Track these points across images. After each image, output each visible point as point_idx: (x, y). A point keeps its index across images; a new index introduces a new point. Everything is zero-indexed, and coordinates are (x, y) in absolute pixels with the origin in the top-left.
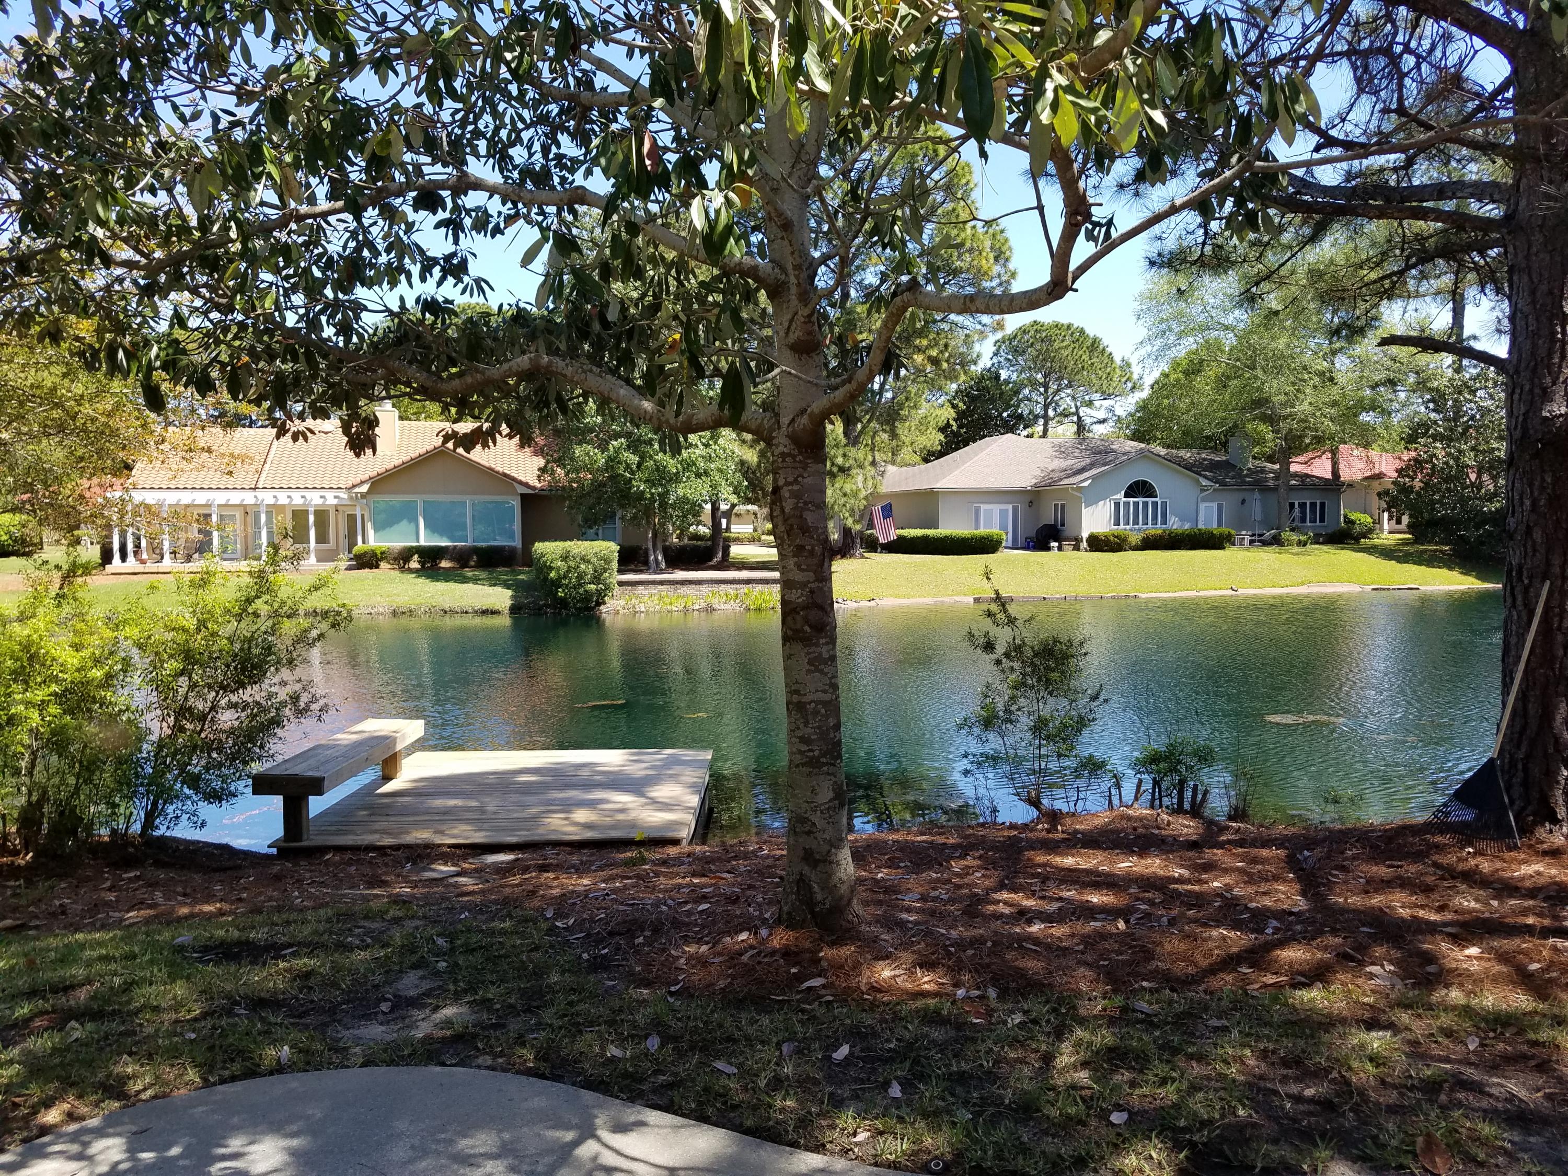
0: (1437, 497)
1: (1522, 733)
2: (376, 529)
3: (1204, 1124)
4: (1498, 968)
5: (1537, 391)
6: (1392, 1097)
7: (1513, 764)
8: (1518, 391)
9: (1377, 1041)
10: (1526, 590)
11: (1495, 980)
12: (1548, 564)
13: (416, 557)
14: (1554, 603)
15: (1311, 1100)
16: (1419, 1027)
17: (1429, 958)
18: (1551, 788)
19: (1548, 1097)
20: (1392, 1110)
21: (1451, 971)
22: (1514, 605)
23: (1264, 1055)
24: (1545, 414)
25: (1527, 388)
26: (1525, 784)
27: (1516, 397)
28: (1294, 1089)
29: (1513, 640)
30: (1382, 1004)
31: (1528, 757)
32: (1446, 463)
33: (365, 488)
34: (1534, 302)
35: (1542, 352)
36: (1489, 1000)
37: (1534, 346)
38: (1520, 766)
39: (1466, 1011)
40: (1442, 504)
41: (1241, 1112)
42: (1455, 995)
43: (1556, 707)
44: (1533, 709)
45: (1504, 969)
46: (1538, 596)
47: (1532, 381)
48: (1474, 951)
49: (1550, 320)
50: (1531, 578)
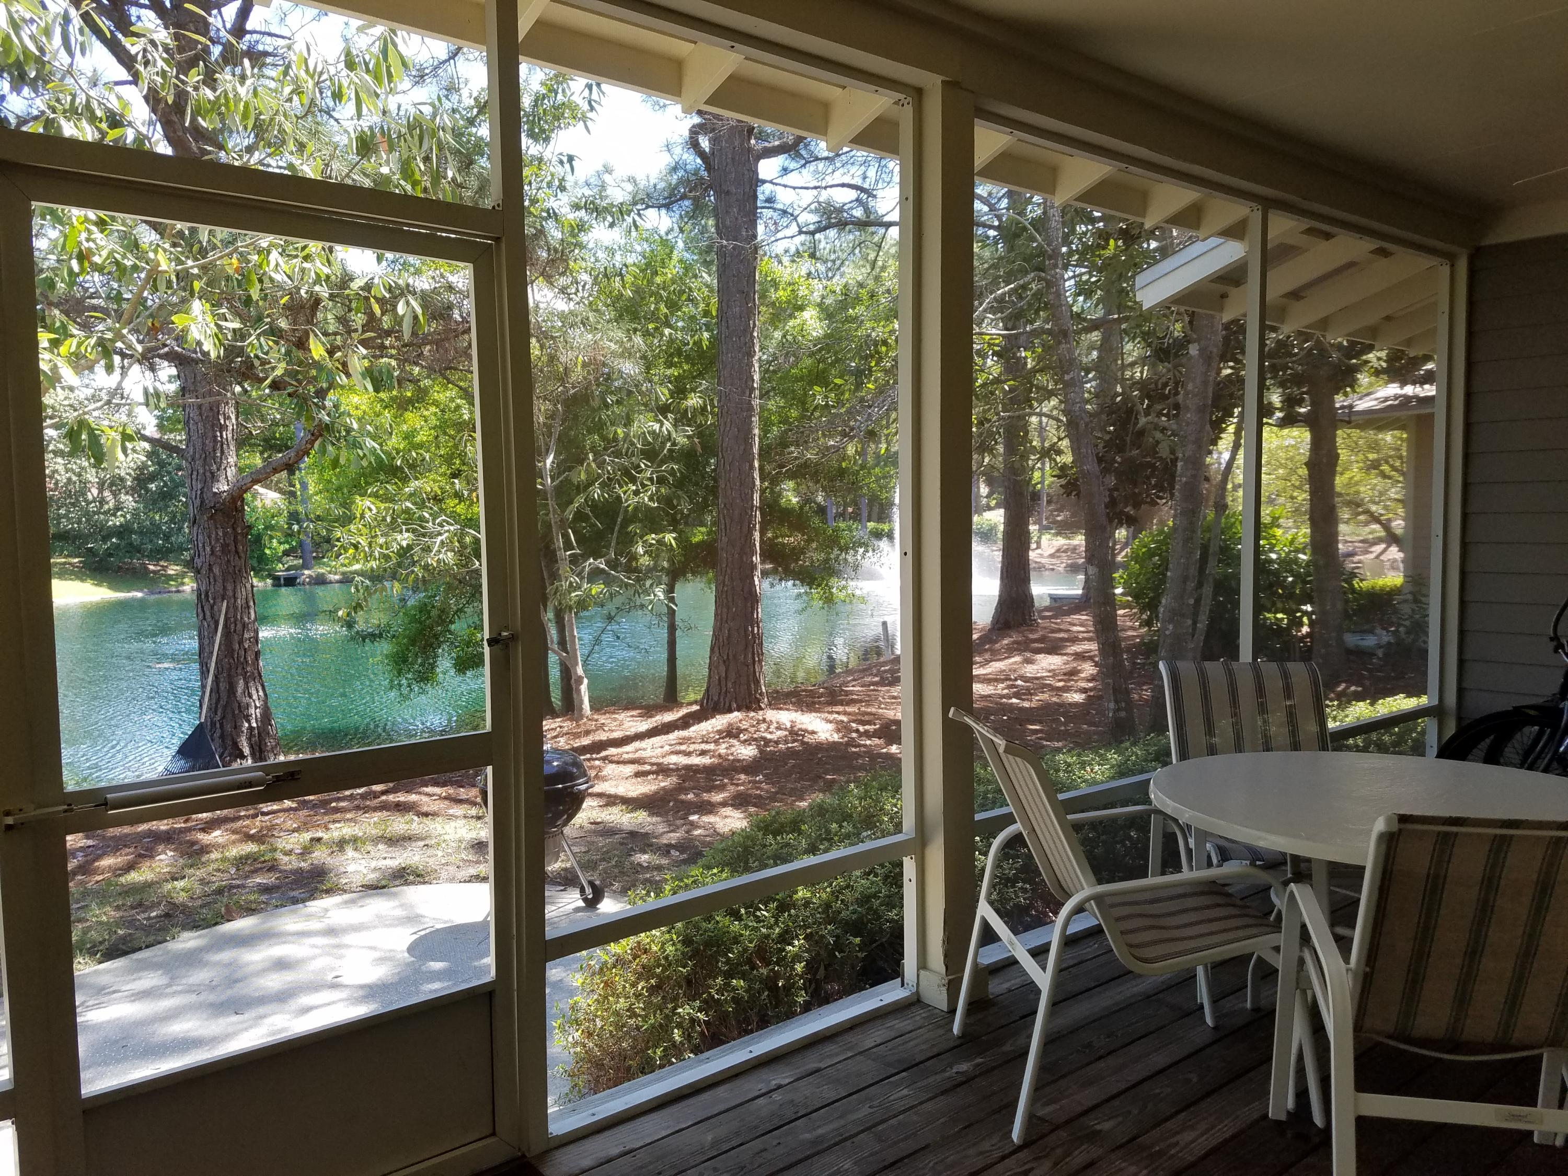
0: (62, 511)
1: (217, 704)
3: (101, 943)
4: (234, 837)
5: (208, 474)
6: (199, 902)
7: (213, 724)
8: (195, 473)
9: (180, 884)
10: (212, 607)
11: (234, 842)
12: (225, 588)
14: (231, 615)
15: (157, 917)
16: (201, 873)
17: (193, 843)
18: (239, 736)
19: (277, 879)
20: (202, 907)
21: (207, 846)
22: (204, 618)
23: (118, 908)
24: (215, 490)
25: (201, 471)
26: (222, 737)
27: (194, 476)
28: (146, 915)
29: (206, 642)
30: (174, 870)
31: (223, 718)
32: (69, 479)
34: (201, 414)
35: (209, 447)
36: (234, 852)
37: (204, 444)
38: (218, 725)
39: (224, 860)
40: (69, 519)
41: (120, 932)
42: (214, 855)
43: (237, 683)
44: (223, 686)
45: (237, 836)
46: (220, 611)
47: (204, 466)
48: (217, 833)
49: (213, 426)
50: (214, 599)
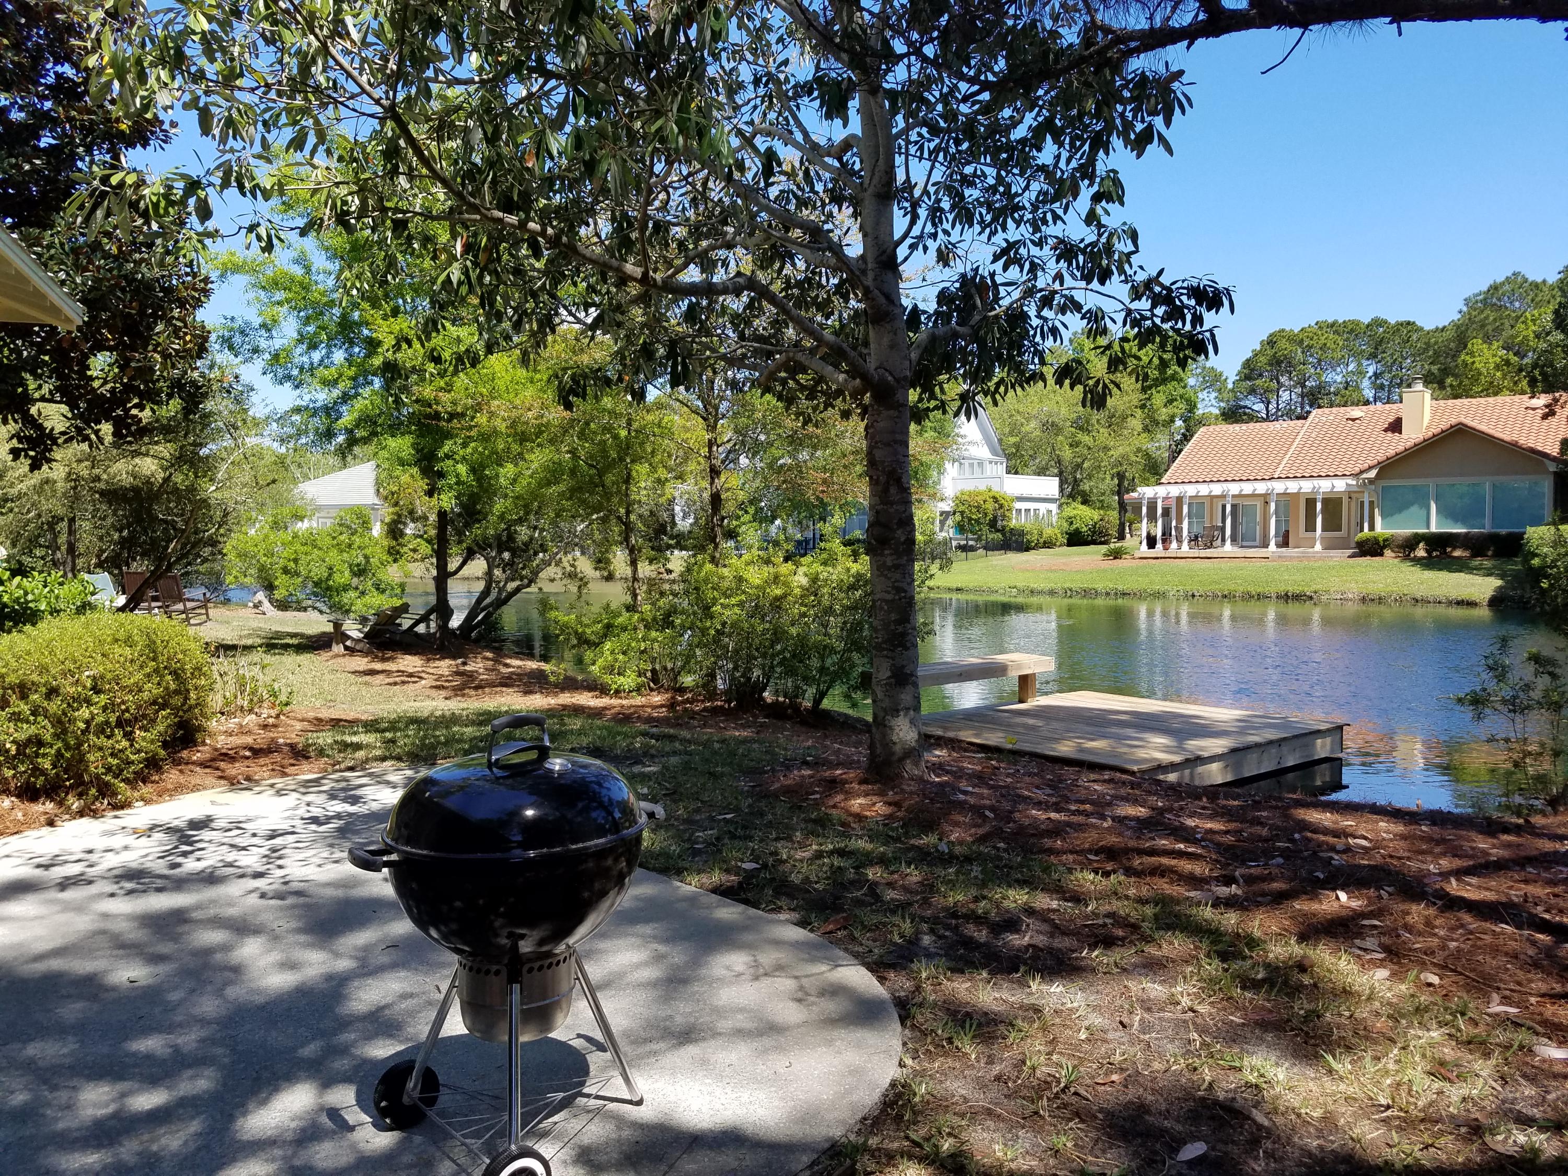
2: (1383, 516)
13: (1421, 545)
33: (1372, 474)
